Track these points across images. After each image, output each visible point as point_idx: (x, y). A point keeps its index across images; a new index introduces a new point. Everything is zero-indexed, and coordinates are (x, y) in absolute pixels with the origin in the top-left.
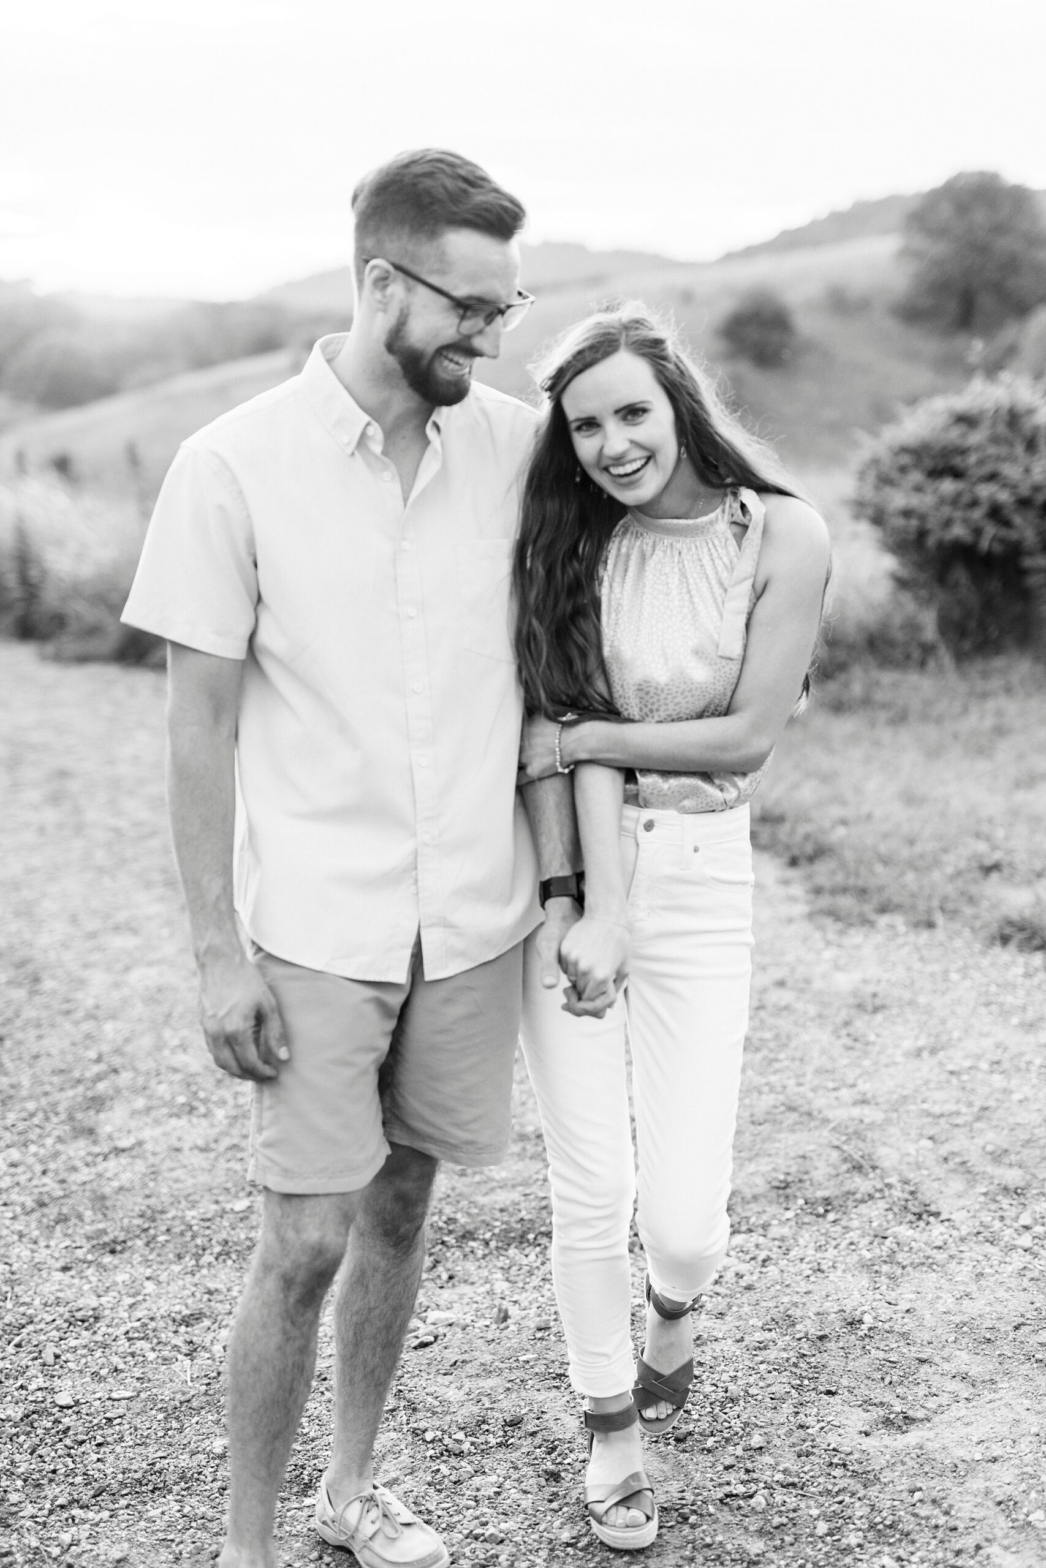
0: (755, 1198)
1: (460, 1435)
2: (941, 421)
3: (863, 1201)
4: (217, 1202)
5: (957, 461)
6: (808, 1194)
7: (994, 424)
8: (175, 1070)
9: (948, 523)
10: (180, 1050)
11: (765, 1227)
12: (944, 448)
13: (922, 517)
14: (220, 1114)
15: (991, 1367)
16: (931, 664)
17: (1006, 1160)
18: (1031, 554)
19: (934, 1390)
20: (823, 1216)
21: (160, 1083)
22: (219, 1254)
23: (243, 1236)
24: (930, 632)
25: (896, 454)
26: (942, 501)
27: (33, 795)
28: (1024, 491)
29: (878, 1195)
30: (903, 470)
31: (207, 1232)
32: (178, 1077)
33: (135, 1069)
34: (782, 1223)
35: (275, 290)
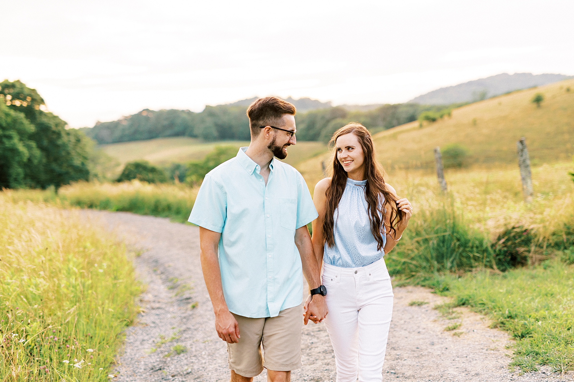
35: (416, 98)
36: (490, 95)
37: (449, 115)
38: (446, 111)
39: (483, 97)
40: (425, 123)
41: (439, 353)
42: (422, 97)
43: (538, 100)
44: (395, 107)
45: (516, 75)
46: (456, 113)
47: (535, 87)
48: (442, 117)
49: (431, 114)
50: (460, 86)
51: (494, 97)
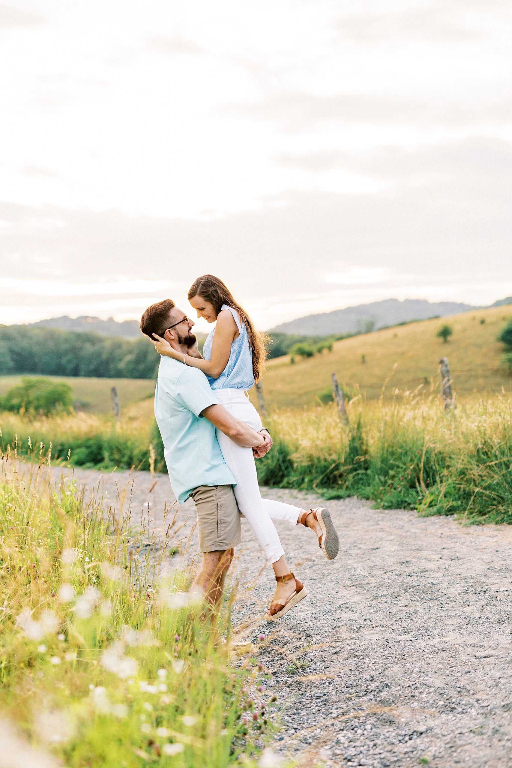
35: (277, 327)
36: (379, 325)
37: (330, 348)
38: (325, 344)
39: (369, 329)
40: (298, 358)
42: (285, 325)
43: (445, 333)
45: (408, 302)
46: (337, 346)
48: (320, 351)
49: (306, 347)
50: (336, 313)
51: (386, 328)
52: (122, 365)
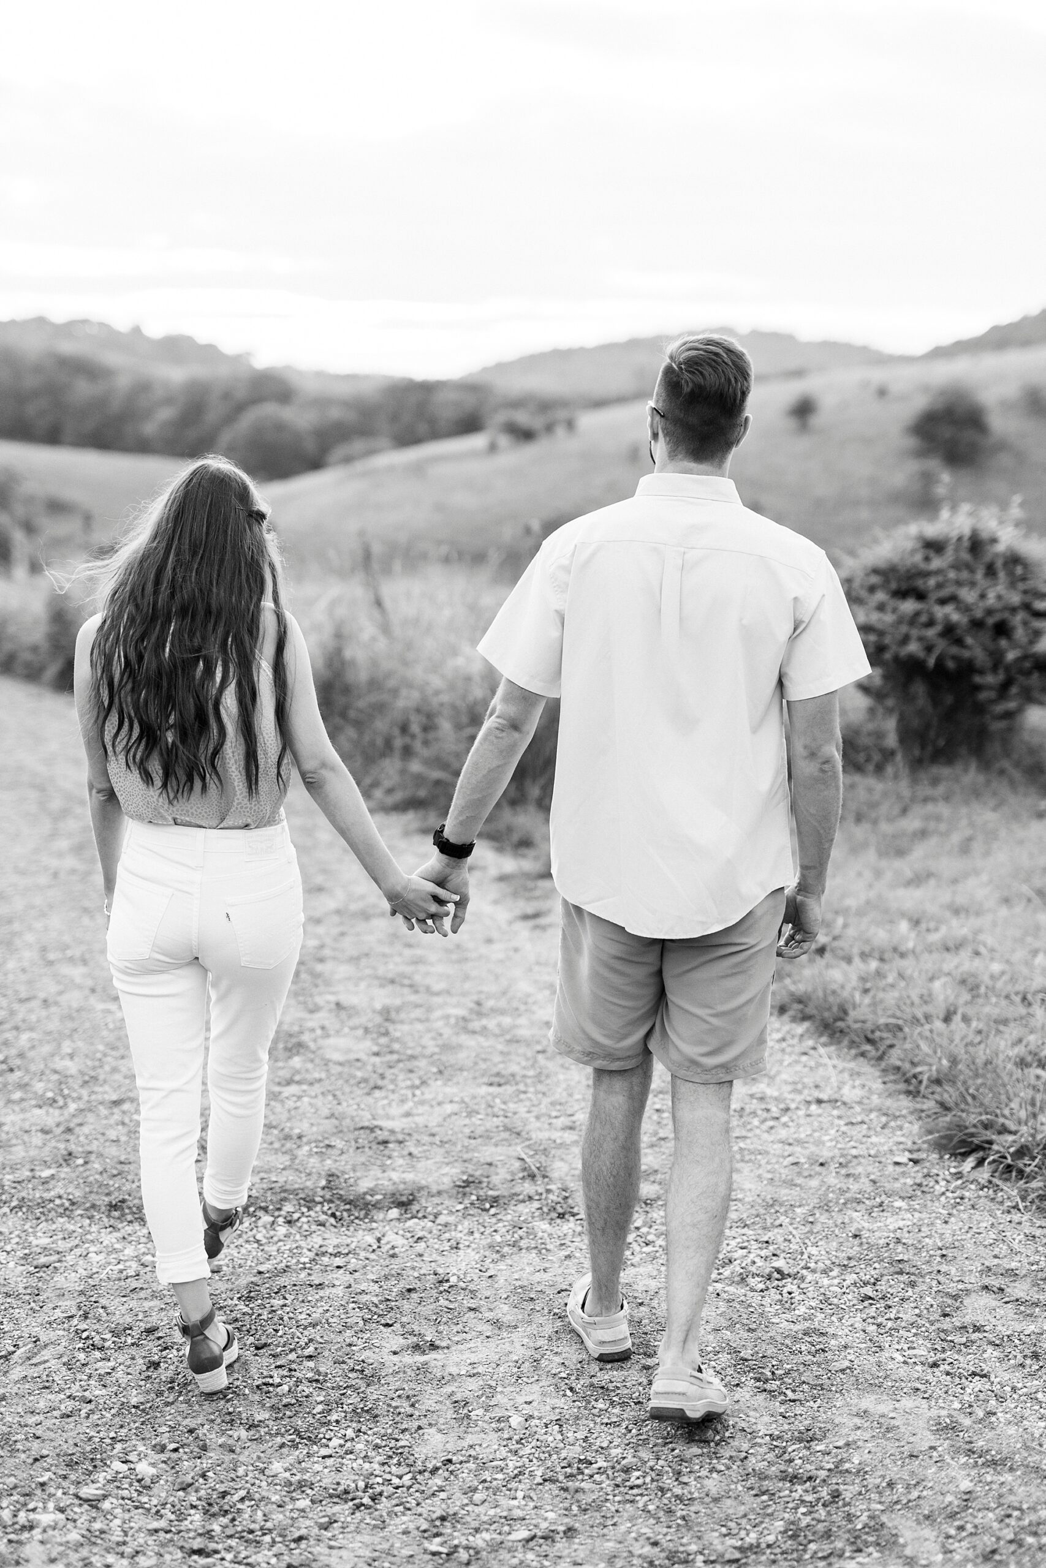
0: (439, 1193)
1: (108, 1336)
2: (909, 545)
3: (523, 1201)
4: (32, 1170)
5: (920, 583)
6: (481, 1193)
7: (956, 550)
8: (56, 1072)
9: (905, 640)
10: (68, 1058)
11: (436, 1216)
12: (908, 571)
13: (881, 633)
14: (73, 1107)
15: (520, 1317)
16: (890, 770)
17: (652, 1179)
18: (981, 672)
19: (467, 1329)
20: (487, 1210)
21: (40, 1081)
22: (15, 1207)
23: (38, 1195)
24: (891, 740)
25: (867, 575)
26: (900, 621)
27: (63, 844)
28: (979, 614)
29: (537, 1197)
30: (872, 589)
31: (13, 1191)
32: (55, 1077)
33: (27, 1071)
34: (451, 1213)
35: (485, 370)
37: (570, 425)
38: (561, 414)
40: (504, 441)
41: (501, 956)
42: (501, 367)
43: (804, 410)
44: (427, 388)
46: (589, 421)
47: (798, 373)
48: (549, 428)
49: (522, 418)
52: (150, 428)
